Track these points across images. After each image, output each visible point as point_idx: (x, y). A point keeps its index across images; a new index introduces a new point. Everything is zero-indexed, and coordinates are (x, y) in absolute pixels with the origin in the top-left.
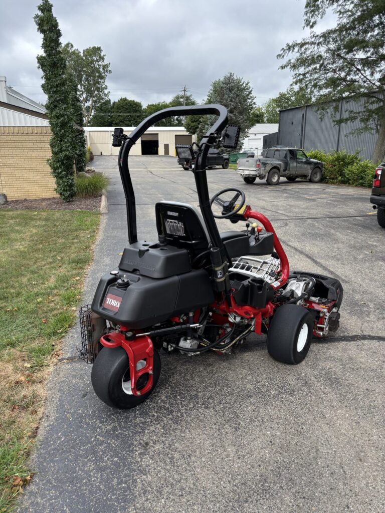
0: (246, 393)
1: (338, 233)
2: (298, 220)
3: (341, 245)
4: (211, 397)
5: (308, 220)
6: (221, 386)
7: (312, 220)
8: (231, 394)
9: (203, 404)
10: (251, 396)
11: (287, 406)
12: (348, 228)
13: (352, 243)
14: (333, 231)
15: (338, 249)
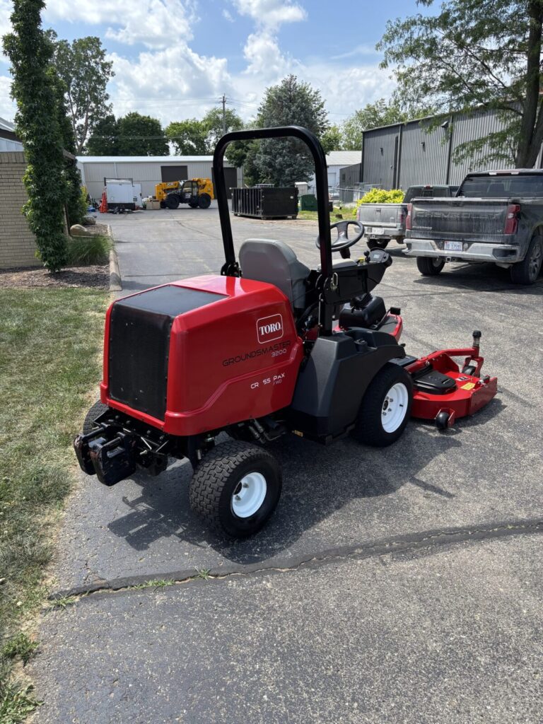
0: (430, 663)
1: (486, 318)
2: (420, 298)
3: (498, 339)
4: (365, 680)
5: (435, 296)
6: (379, 648)
7: (441, 296)
8: (402, 669)
9: (354, 700)
10: (442, 673)
11: (519, 694)
12: (500, 309)
13: (514, 334)
14: (477, 315)
15: (497, 345)
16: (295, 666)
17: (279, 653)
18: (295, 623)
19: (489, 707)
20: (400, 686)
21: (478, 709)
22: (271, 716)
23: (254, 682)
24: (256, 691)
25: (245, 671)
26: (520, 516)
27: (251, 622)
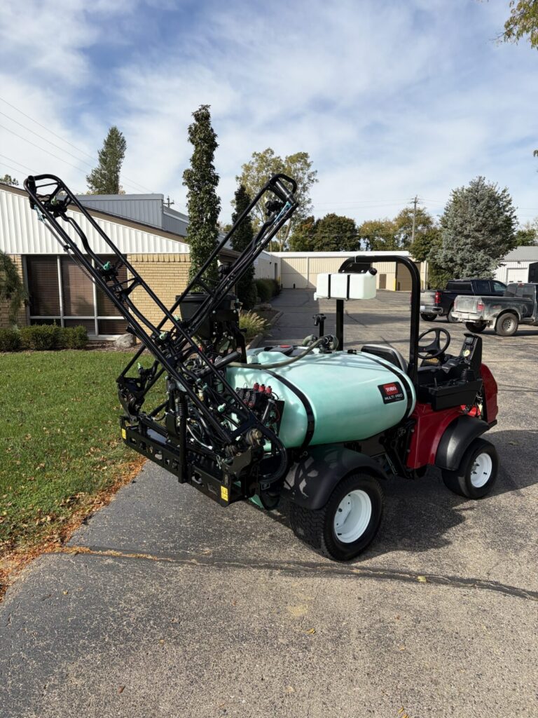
16: (155, 613)
17: (153, 604)
18: (178, 591)
19: (257, 666)
20: (212, 640)
21: (250, 664)
22: (119, 632)
23: (125, 615)
24: (122, 619)
25: (125, 607)
26: (413, 569)
27: (152, 585)
